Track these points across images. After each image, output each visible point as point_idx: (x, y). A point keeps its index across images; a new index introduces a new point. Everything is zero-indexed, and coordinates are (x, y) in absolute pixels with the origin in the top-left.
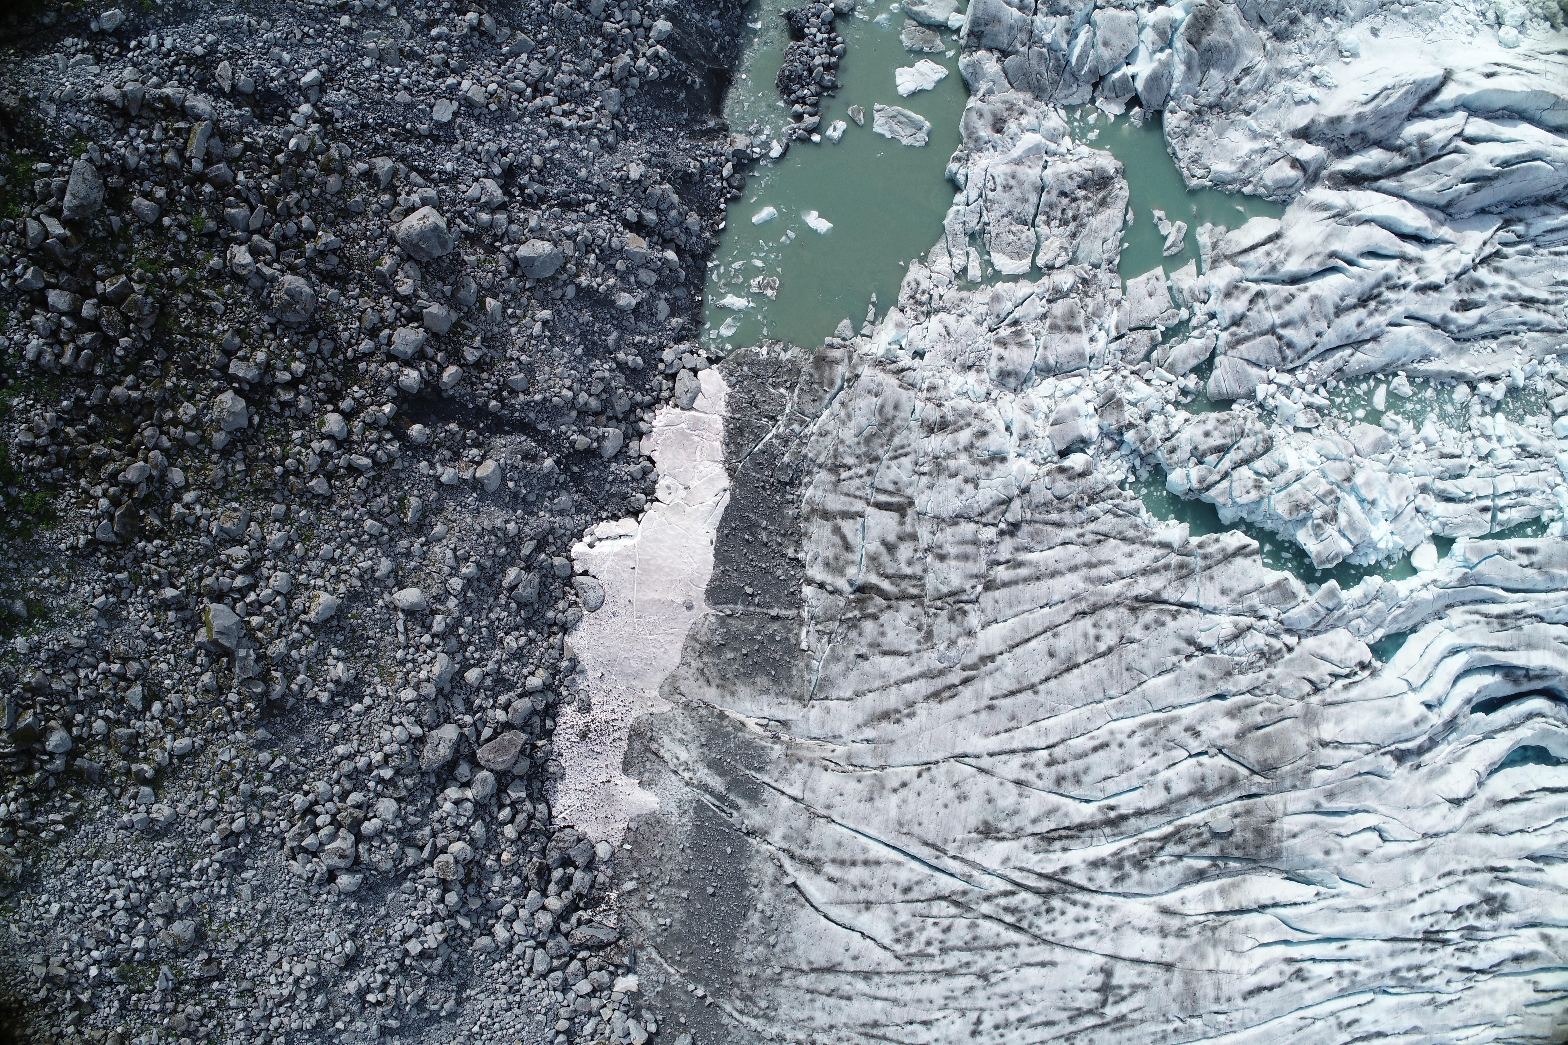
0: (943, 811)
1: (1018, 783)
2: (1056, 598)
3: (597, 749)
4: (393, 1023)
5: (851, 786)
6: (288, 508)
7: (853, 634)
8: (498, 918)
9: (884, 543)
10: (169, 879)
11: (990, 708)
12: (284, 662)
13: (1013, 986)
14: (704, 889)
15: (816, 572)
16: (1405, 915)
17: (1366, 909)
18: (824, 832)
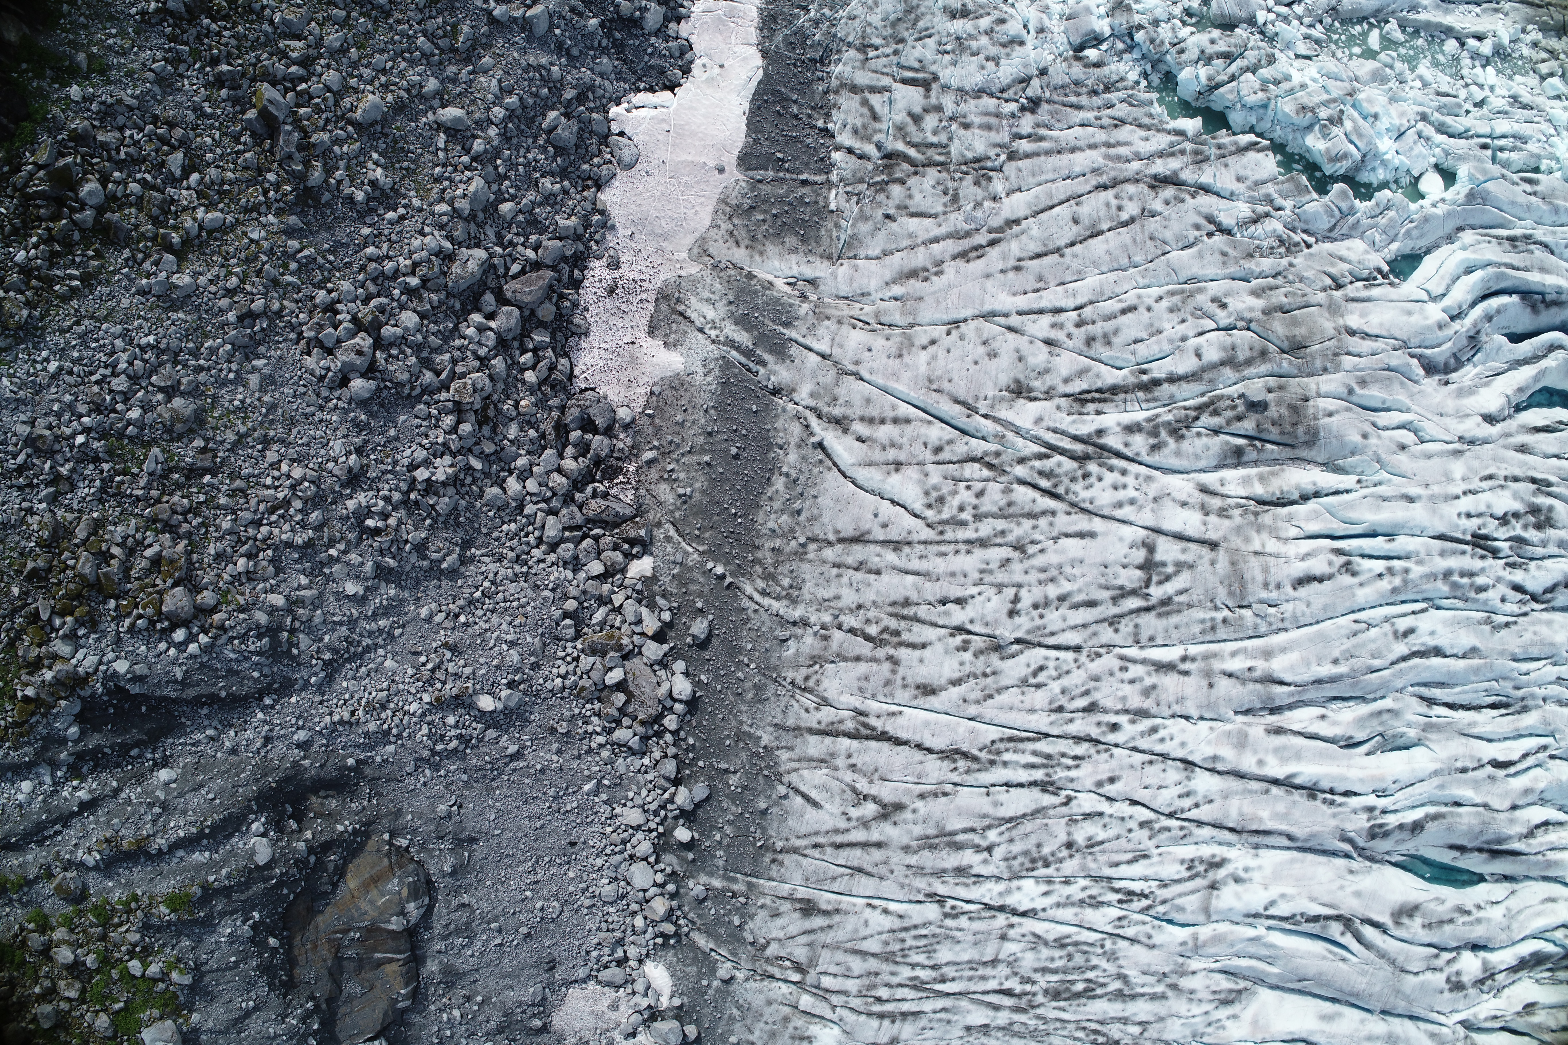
1: (1049, 342)
2: (1077, 170)
3: (624, 307)
5: (879, 343)
6: (348, 16)
7: (881, 197)
8: (511, 473)
10: (177, 354)
11: (1017, 269)
12: (325, 155)
14: (727, 451)
15: (845, 139)
16: (1451, 510)
17: (1411, 500)
18: (852, 389)
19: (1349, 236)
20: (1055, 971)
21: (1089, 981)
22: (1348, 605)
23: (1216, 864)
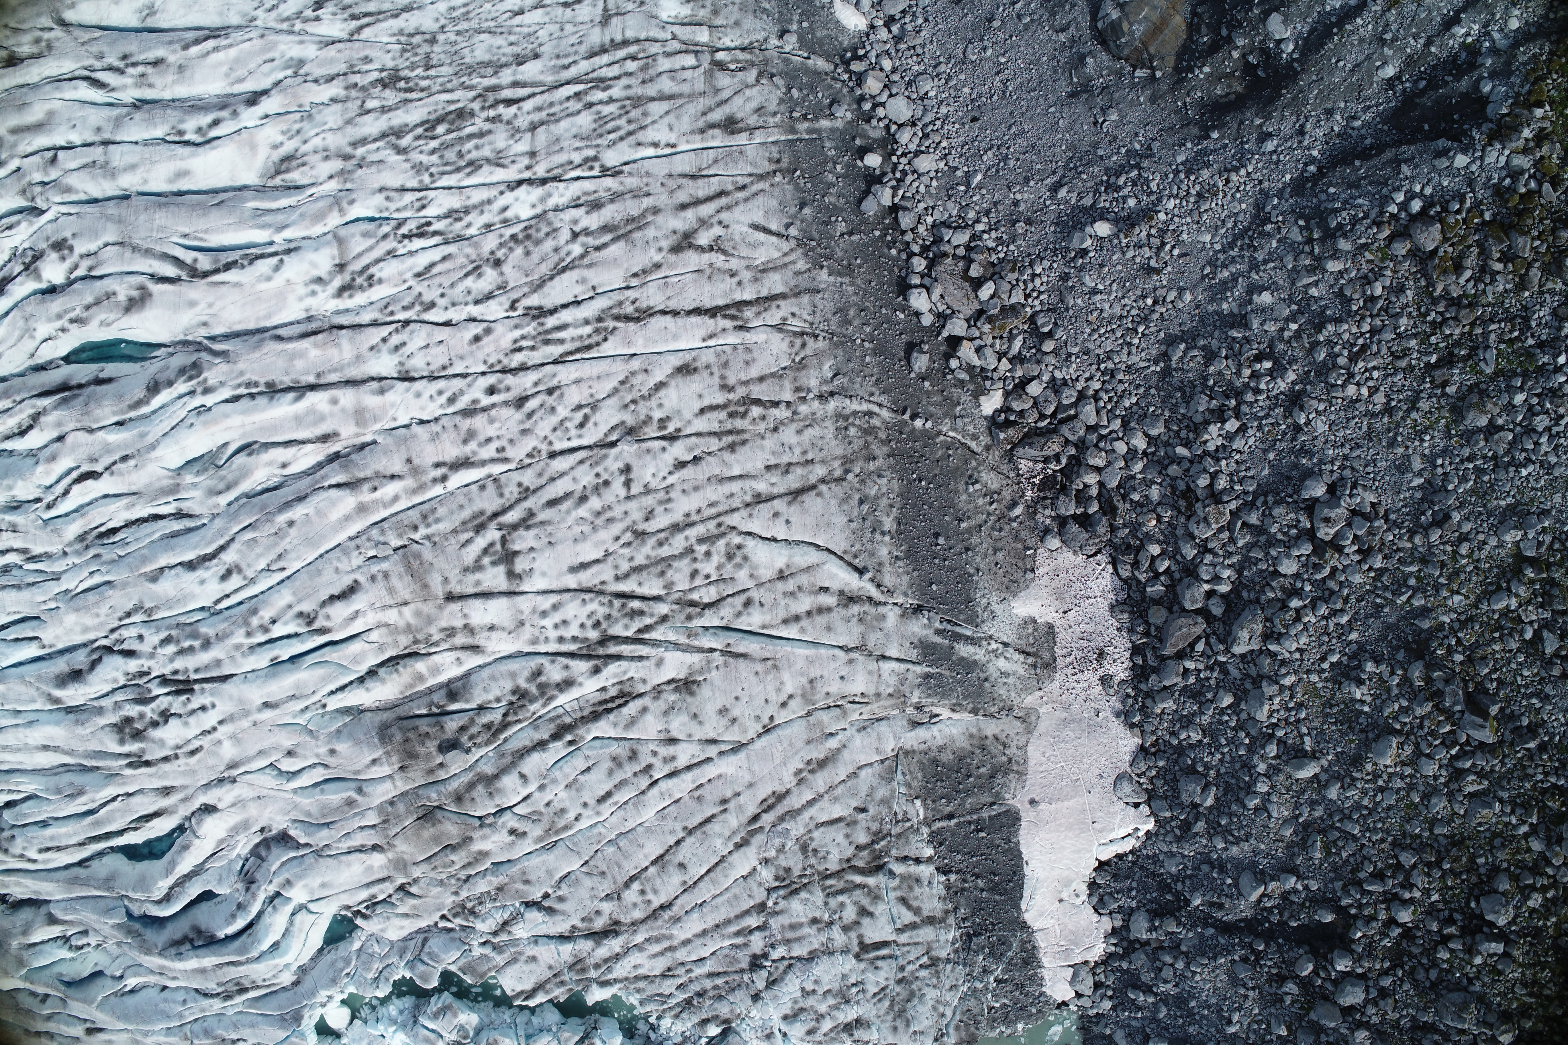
0: (739, 693)
1: (673, 741)
2: (695, 915)
3: (1085, 643)
4: (1235, 334)
6: (1431, 831)
7: (875, 827)
8: (1145, 453)
9: (871, 914)
10: (1496, 466)
11: (724, 801)
12: (1414, 695)
13: (606, 535)
14: (947, 538)
16: (224, 708)
17: (267, 705)
18: (848, 635)
19: (405, 940)
20: (470, 136)
21: (434, 138)
22: (297, 582)
23: (345, 289)
